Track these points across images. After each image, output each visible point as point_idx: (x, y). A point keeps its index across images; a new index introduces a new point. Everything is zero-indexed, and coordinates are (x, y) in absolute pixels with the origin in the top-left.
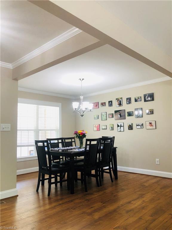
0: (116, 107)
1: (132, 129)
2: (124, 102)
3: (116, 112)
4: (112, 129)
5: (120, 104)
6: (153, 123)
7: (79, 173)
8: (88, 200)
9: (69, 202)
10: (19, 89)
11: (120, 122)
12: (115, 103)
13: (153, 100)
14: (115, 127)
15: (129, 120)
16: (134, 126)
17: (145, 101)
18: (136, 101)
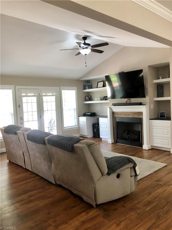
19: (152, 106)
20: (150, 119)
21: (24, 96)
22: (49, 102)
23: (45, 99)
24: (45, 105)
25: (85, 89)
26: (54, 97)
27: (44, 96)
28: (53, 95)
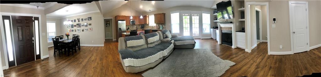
0: (77, 22)
1: (83, 31)
2: (81, 20)
3: (77, 24)
4: (76, 31)
5: (79, 21)
6: (91, 29)
7: (67, 49)
8: (76, 58)
9: (69, 60)
10: (47, 17)
11: (79, 29)
12: (77, 21)
13: (91, 20)
14: (77, 30)
15: (82, 28)
16: (84, 30)
17: (88, 20)
18: (85, 20)
19: (238, 24)
20: (236, 32)
21: (183, 16)
22: (196, 19)
23: (193, 17)
24: (193, 20)
25: (214, 13)
26: (198, 17)
27: (193, 16)
28: (197, 16)
